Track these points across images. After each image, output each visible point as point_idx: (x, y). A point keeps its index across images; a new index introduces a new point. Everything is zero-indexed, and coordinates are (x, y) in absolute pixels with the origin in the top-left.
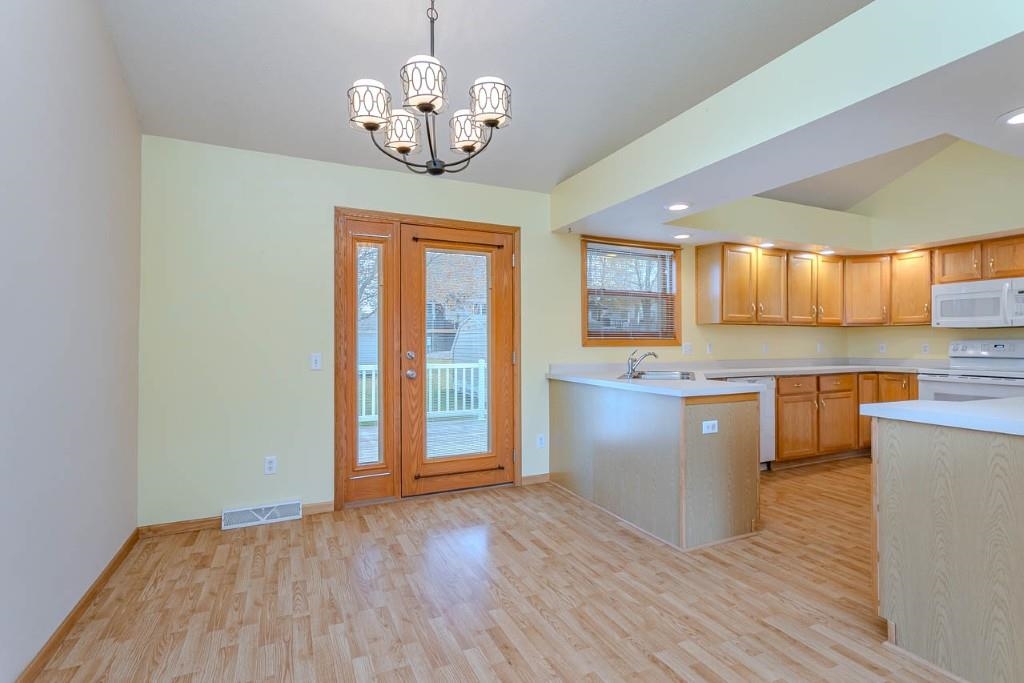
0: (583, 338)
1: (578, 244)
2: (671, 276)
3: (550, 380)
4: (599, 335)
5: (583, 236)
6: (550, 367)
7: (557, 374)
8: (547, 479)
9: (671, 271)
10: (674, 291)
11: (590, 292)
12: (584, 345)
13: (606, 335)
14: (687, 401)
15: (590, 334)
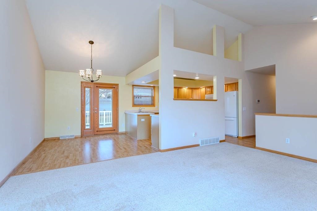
0: (132, 105)
1: (131, 87)
3: (125, 113)
4: (136, 105)
5: (133, 85)
6: (125, 111)
8: (124, 133)
9: (153, 92)
11: (134, 96)
12: (133, 107)
14: (138, 115)
15: (134, 104)
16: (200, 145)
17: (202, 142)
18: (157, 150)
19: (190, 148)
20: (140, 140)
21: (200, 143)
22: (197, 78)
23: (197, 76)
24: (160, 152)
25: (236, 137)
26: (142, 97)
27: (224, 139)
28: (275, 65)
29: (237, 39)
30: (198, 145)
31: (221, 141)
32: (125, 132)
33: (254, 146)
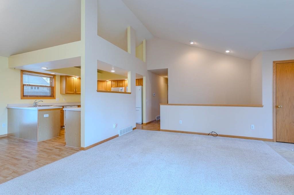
0: (21, 97)
1: (19, 73)
2: (53, 82)
3: (8, 108)
4: (28, 96)
5: (21, 70)
6: (8, 105)
7: (10, 107)
8: (7, 136)
9: (53, 81)
10: (54, 86)
11: (24, 85)
12: (21, 99)
13: (29, 96)
14: (39, 110)
15: (24, 96)
16: (120, 135)
17: (121, 133)
18: (78, 150)
19: (111, 140)
20: (43, 142)
21: (119, 133)
22: (113, 71)
23: (113, 69)
24: (83, 151)
25: (141, 124)
26: (40, 87)
27: (135, 126)
28: (168, 69)
29: (142, 43)
30: (117, 136)
31: (134, 129)
32: (8, 134)
33: (159, 130)
